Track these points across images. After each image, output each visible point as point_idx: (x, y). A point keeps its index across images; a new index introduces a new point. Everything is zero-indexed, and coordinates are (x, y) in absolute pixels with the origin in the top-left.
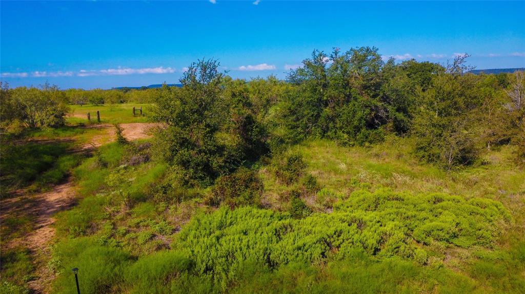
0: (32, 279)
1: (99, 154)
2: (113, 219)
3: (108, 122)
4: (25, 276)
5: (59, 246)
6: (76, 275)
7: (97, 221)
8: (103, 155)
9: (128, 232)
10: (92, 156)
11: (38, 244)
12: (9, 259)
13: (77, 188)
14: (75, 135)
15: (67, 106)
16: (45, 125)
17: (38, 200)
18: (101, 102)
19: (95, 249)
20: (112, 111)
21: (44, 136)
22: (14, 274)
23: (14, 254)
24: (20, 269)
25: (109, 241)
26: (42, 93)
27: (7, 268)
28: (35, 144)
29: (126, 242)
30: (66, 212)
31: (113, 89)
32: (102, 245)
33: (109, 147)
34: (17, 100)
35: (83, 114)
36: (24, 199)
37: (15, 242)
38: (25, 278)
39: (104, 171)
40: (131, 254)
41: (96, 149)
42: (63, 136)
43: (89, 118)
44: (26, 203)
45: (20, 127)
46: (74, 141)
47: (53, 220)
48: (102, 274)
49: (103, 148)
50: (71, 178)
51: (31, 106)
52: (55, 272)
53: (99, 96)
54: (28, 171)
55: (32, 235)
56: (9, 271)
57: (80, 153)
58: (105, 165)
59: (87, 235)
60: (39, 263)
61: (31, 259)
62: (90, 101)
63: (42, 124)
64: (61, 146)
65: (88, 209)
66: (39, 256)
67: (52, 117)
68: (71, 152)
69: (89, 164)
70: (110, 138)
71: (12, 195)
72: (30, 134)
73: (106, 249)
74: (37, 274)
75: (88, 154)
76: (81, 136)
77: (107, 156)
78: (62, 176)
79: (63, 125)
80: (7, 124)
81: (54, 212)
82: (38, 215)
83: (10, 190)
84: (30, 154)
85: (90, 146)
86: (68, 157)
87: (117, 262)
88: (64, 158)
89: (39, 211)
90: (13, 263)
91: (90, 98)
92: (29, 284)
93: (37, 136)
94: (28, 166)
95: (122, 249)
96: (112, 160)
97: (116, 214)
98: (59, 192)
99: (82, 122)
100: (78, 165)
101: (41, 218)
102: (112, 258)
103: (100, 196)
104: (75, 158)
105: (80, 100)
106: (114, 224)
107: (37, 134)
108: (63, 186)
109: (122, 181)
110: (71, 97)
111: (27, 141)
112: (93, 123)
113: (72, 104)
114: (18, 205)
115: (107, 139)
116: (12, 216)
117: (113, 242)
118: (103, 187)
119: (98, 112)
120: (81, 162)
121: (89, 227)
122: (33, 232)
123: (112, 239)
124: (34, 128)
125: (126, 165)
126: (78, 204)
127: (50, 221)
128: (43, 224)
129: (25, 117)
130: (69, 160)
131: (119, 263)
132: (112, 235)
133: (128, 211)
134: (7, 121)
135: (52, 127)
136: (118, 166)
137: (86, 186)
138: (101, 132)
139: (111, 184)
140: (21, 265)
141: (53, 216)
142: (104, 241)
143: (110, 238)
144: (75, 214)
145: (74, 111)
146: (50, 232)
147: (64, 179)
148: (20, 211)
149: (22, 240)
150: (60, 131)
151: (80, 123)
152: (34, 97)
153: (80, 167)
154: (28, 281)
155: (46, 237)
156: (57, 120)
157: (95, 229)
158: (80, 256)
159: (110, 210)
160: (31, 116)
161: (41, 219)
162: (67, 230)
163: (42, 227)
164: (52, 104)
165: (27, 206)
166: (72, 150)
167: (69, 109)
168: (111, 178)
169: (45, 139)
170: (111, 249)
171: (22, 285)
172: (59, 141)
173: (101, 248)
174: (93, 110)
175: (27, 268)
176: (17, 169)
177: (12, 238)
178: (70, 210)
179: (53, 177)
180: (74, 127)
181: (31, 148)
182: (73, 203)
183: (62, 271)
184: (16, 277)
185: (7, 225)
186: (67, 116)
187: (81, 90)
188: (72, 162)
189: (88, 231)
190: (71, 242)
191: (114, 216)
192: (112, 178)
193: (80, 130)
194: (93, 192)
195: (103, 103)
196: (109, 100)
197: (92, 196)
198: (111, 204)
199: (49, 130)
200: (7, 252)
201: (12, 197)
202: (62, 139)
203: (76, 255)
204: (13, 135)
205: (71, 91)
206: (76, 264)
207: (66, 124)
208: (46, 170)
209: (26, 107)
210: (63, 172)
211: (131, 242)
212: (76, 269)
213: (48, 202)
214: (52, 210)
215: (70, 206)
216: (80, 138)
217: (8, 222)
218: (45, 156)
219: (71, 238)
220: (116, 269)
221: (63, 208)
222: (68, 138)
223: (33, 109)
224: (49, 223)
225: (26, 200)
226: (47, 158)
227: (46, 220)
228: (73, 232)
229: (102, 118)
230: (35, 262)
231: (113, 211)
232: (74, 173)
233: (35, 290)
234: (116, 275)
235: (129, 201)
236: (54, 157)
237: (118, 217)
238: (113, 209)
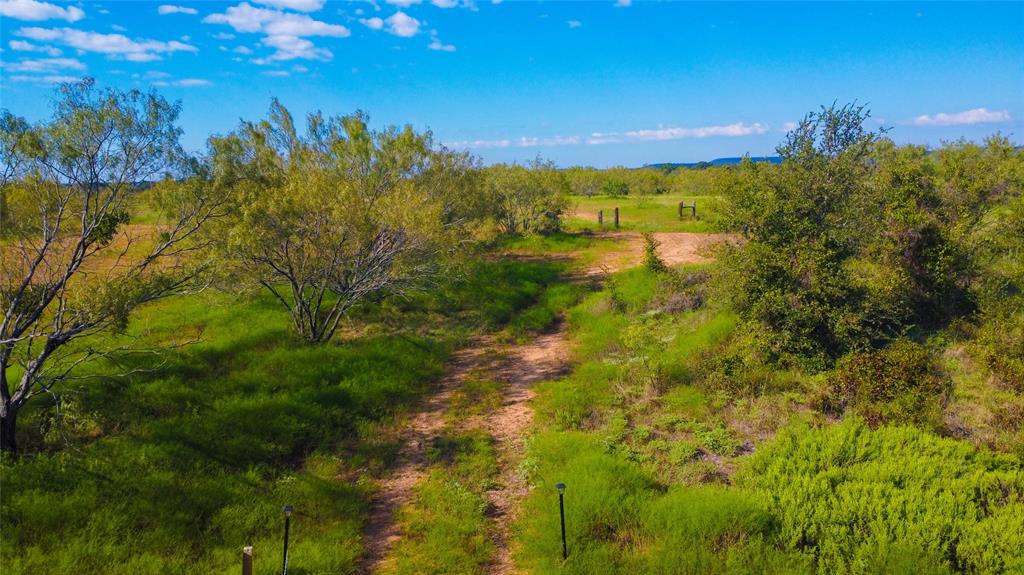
0: (494, 487)
1: (613, 287)
2: (628, 408)
3: (632, 228)
4: (484, 480)
5: (538, 441)
6: (561, 496)
7: (601, 407)
8: (620, 289)
9: (653, 436)
10: (600, 289)
11: (506, 431)
12: (463, 448)
13: (573, 344)
14: (575, 250)
15: (566, 198)
16: (530, 230)
17: (511, 357)
18: (624, 190)
19: (595, 457)
20: (640, 208)
21: (527, 249)
22: (468, 473)
23: (471, 440)
24: (478, 467)
25: (619, 447)
26: (530, 175)
27: (460, 461)
28: (513, 262)
29: (649, 455)
30: (552, 383)
31: (646, 166)
32: (606, 453)
33: (631, 274)
34: (492, 186)
35: (591, 212)
36: (491, 352)
37: (474, 422)
38: (484, 483)
39: (619, 317)
40: (656, 479)
41: (607, 278)
42: (557, 249)
43: (601, 219)
44: (493, 359)
45: (494, 231)
46: (573, 260)
47: (530, 394)
48: (603, 503)
49: (620, 275)
50: (564, 325)
51: (511, 196)
52: (528, 483)
53: (621, 181)
54: (500, 305)
55: (498, 413)
56: (462, 467)
57: (582, 282)
58: (622, 308)
59: (582, 430)
60: (505, 462)
61: (494, 453)
62: (605, 188)
63: (526, 227)
64: (551, 268)
65: (588, 384)
66: (505, 451)
67: (542, 217)
68: (568, 279)
69: (596, 302)
70: (633, 258)
71: (474, 344)
72: (506, 244)
73: (613, 460)
74: (501, 480)
75: (595, 285)
76: (585, 251)
77: (626, 291)
78: (550, 320)
79: (557, 231)
80: (477, 226)
81: (534, 380)
82: (509, 381)
83: (473, 335)
84: (504, 277)
85: (599, 271)
86: (562, 288)
87: (630, 489)
88: (555, 290)
89: (511, 375)
90: (468, 454)
91: (605, 184)
92: (488, 495)
93: (516, 248)
94: (501, 298)
95: (640, 466)
96: (635, 299)
97: (634, 400)
98: (543, 347)
99: (589, 227)
100: (576, 302)
101: (514, 388)
102: (621, 479)
103: (609, 363)
104: (573, 289)
105: (588, 187)
106: (629, 417)
107: (517, 245)
108: (549, 338)
109: (649, 341)
110: (574, 181)
111: (502, 256)
112: (605, 230)
113: (574, 195)
114: (481, 361)
115: (628, 259)
116: (472, 378)
117: (625, 450)
118: (616, 348)
119: (617, 209)
120: (582, 297)
121: (588, 416)
122: (500, 410)
123: (624, 444)
124: (513, 234)
125: (658, 311)
126: (572, 372)
127: (526, 395)
128: (516, 399)
129: (502, 215)
130: (563, 293)
131: (634, 492)
132: (624, 438)
133: (656, 398)
134: (476, 221)
135: (541, 233)
136: (645, 312)
137: (588, 342)
138: (620, 247)
139: (631, 344)
140: (479, 461)
141: (533, 387)
142: (611, 447)
143: (621, 441)
144: (565, 390)
145: (577, 206)
146: (526, 413)
147: (553, 326)
148: (484, 371)
149: (484, 420)
150: (550, 241)
151: (586, 229)
152: (516, 180)
153: (579, 308)
154: (487, 490)
155: (518, 421)
156: (548, 222)
157: (596, 422)
158: (569, 465)
159: (626, 390)
160: (511, 214)
161: (513, 389)
162: (552, 415)
163: (513, 403)
164: (544, 193)
165: (494, 364)
166: (570, 275)
167: (569, 203)
168: (630, 332)
169: (529, 253)
170: (621, 462)
171: (479, 494)
172: (550, 259)
173: (604, 457)
174: (608, 205)
175: (488, 467)
176: (484, 301)
177: (469, 413)
178: (559, 380)
179: (537, 321)
180: (575, 236)
181: (506, 267)
182: (564, 370)
183: (540, 484)
184: (471, 479)
185: (465, 391)
186: (565, 216)
187: (590, 169)
188: (567, 298)
189: (586, 422)
190: (556, 437)
191: (631, 403)
192: (632, 332)
193: (584, 240)
194: (597, 354)
195: (626, 193)
196: (637, 187)
197: (596, 360)
198: (627, 380)
199: (536, 238)
200: (461, 436)
201: (475, 347)
202: (554, 255)
203: (563, 460)
204: (483, 243)
205: (574, 170)
206: (561, 477)
207: (562, 229)
208: (526, 308)
209: (504, 198)
210: (552, 314)
211: (657, 456)
212: (562, 486)
213: (526, 362)
214: (531, 376)
215: (559, 374)
216: (584, 255)
217: (466, 386)
218: (527, 283)
219: (557, 431)
220: (629, 501)
221: (547, 376)
222: (564, 255)
223: (515, 201)
224: (525, 398)
225: (494, 354)
226: (529, 287)
227: (520, 392)
228: (560, 419)
229: (621, 224)
230: (499, 460)
231: (630, 394)
232: (568, 316)
233: (497, 507)
234: (626, 511)
235: (659, 379)
236: (540, 287)
237: (638, 405)
238: (629, 389)
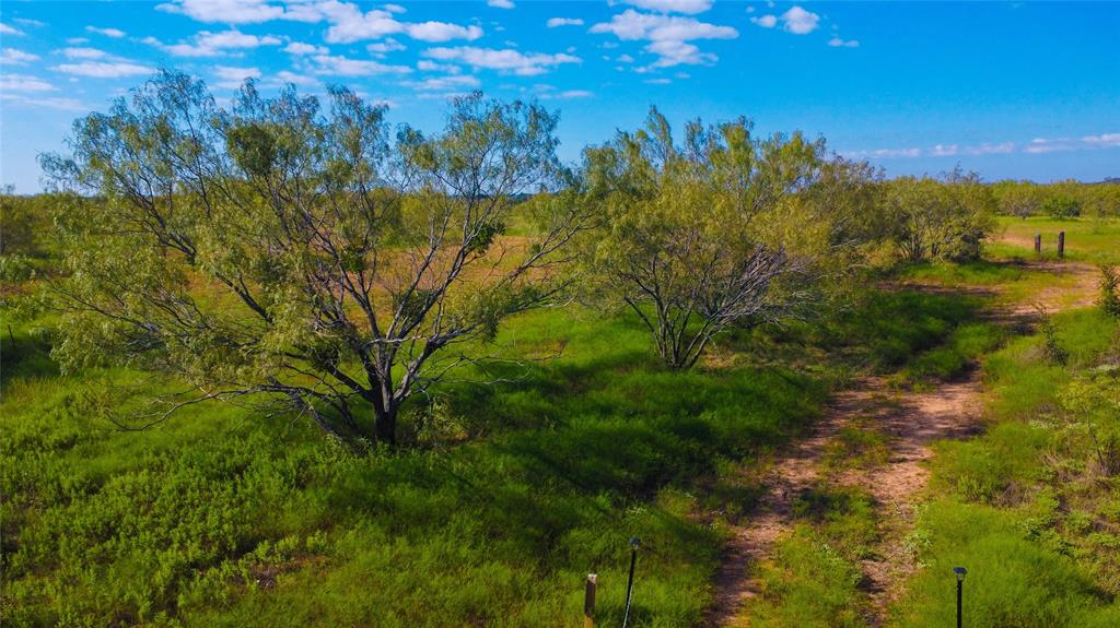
0: (872, 557)
1: (1050, 332)
2: (1061, 486)
3: (1084, 258)
4: (859, 547)
5: (931, 509)
6: (960, 583)
7: (1022, 480)
8: (1061, 335)
9: (1094, 527)
10: (1031, 332)
11: (891, 493)
12: (837, 505)
13: (988, 398)
14: (1000, 282)
15: (992, 218)
16: (940, 256)
17: (904, 405)
18: (1074, 211)
19: (1011, 541)
20: (1096, 233)
21: (934, 278)
22: (841, 536)
23: (847, 497)
24: (854, 531)
25: (1045, 534)
26: (944, 189)
27: (832, 520)
28: (915, 293)
29: (1088, 551)
30: (956, 443)
31: (1108, 180)
32: (1026, 538)
33: (1078, 317)
34: (895, 202)
35: (1025, 237)
36: (880, 398)
37: (852, 477)
38: (860, 550)
39: (1057, 370)
40: (1096, 583)
41: (1043, 319)
42: (974, 281)
43: (1038, 246)
44: (882, 406)
45: (893, 255)
46: (995, 294)
47: (927, 453)
48: (1016, 602)
49: (1062, 318)
50: (978, 374)
51: (919, 215)
52: (916, 560)
53: (1071, 198)
54: (895, 343)
55: (884, 471)
56: (834, 527)
57: (1007, 323)
58: (1061, 358)
59: (994, 506)
60: (888, 530)
61: (874, 517)
62: (1046, 207)
63: (934, 253)
64: (965, 303)
65: (1006, 449)
66: (889, 517)
67: (957, 240)
68: (987, 317)
69: (1024, 349)
70: (1083, 296)
71: (859, 386)
72: (908, 271)
73: (1035, 550)
74: (881, 549)
75: (1024, 327)
76: (1014, 285)
77: (1067, 338)
78: (959, 365)
79: (976, 258)
80: (872, 249)
81: (933, 436)
82: (899, 434)
83: (857, 375)
84: (902, 310)
85: (1031, 309)
86: (978, 328)
87: (1057, 589)
88: (969, 330)
89: (903, 427)
90: (842, 514)
91: (1048, 202)
92: (864, 565)
93: (920, 277)
94: (897, 335)
95: (1074, 563)
96: (1081, 348)
97: (1070, 476)
98: (948, 398)
99: (1020, 255)
100: (996, 347)
101: (906, 443)
102: (1046, 575)
103: (1037, 426)
104: (993, 331)
105: (1023, 206)
106: (1062, 498)
107: (921, 273)
108: (957, 388)
109: (1098, 403)
110: (1003, 198)
111: (901, 286)
112: (1044, 260)
113: (1003, 215)
114: (867, 407)
115: (1075, 298)
116: (853, 426)
117: (1055, 539)
118: (1049, 407)
119: (1062, 234)
120: (1004, 341)
121: (1003, 489)
122: (886, 467)
123: (1052, 531)
124: (918, 259)
125: (1115, 367)
126: (985, 433)
127: (920, 453)
128: (908, 457)
129: (906, 237)
130: (979, 334)
131: (1063, 595)
132: (1053, 524)
133: (1103, 478)
134: (871, 243)
135: (954, 260)
136: (1095, 366)
137: (1008, 397)
138: (1063, 281)
139: (1072, 405)
140: (856, 523)
141: (931, 445)
142: (1033, 532)
143: (1047, 527)
144: (975, 453)
145: (1005, 229)
146: (918, 474)
147: (963, 373)
148: (869, 418)
149: (864, 475)
150: (967, 271)
151: (1016, 258)
152: (926, 196)
153: (1000, 354)
154: (863, 558)
155: (909, 483)
156: (965, 246)
157: (1014, 498)
158: (973, 545)
159: (1060, 463)
160: (917, 236)
161: (904, 444)
162: (954, 482)
163: (904, 460)
164: (961, 212)
165: (882, 412)
166: (990, 313)
167: (997, 225)
168: (1072, 390)
169: (937, 284)
170: (1046, 554)
171: (853, 562)
172: (963, 292)
173: (1022, 544)
174: (1049, 228)
175: (866, 533)
176: (875, 337)
177: (847, 466)
178: (966, 440)
179: (941, 365)
180: (999, 265)
181: (906, 299)
182: (974, 429)
183: (931, 563)
184: (843, 543)
185: (843, 439)
186: (988, 240)
187: (1027, 183)
188: (984, 340)
189: (999, 496)
190: (960, 510)
191: (1066, 480)
192: (1075, 390)
193: (1012, 271)
194: (1022, 415)
195: (1077, 214)
196: (1094, 207)
197: (1020, 423)
198: (1063, 451)
199: (947, 266)
200: (835, 490)
201: (859, 390)
202: (969, 288)
203: (965, 539)
204: (878, 269)
205: (1005, 184)
206: (961, 559)
207: (983, 257)
208: (928, 349)
209: (909, 216)
210: (962, 358)
211: (1101, 554)
212: (961, 571)
213: (923, 413)
214: (929, 432)
215: (966, 433)
216: (1012, 289)
217: (845, 435)
218: (931, 318)
219: (959, 502)
220: (1054, 605)
221: (950, 434)
222: (983, 288)
223: (923, 220)
224: (919, 456)
225: (882, 401)
226: (934, 325)
227: (914, 449)
228: (965, 489)
229: (1068, 249)
230: (881, 527)
231: (1066, 469)
232: (985, 363)
233: (874, 581)
234: (1050, 617)
235: (1111, 455)
236: (949, 325)
237: (1076, 485)
238: (1064, 463)
